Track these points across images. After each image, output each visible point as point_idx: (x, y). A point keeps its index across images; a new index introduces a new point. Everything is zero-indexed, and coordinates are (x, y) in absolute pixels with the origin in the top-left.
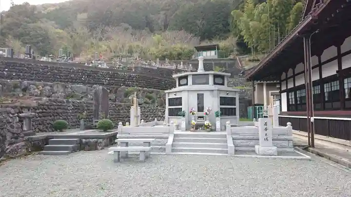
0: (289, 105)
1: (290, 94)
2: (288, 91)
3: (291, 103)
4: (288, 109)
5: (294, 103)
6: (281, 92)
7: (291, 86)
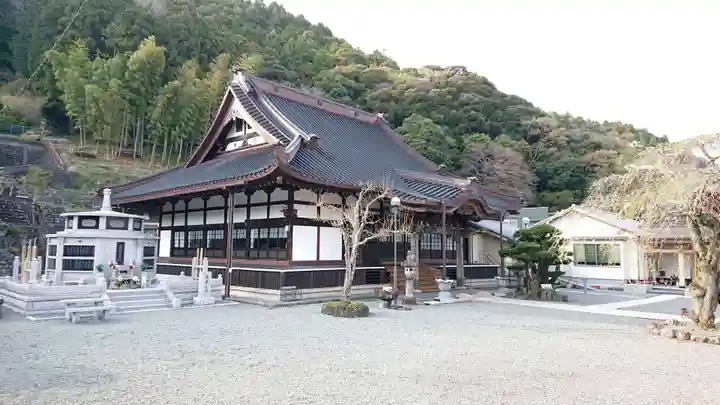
0: (173, 248)
1: (177, 234)
2: (174, 230)
3: (176, 246)
4: (172, 254)
5: (182, 246)
6: (161, 229)
7: (179, 223)
